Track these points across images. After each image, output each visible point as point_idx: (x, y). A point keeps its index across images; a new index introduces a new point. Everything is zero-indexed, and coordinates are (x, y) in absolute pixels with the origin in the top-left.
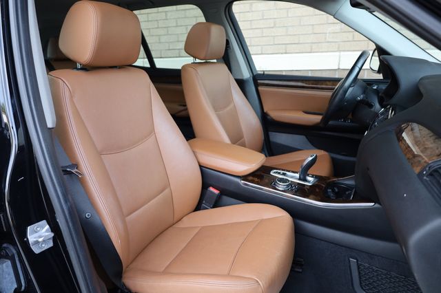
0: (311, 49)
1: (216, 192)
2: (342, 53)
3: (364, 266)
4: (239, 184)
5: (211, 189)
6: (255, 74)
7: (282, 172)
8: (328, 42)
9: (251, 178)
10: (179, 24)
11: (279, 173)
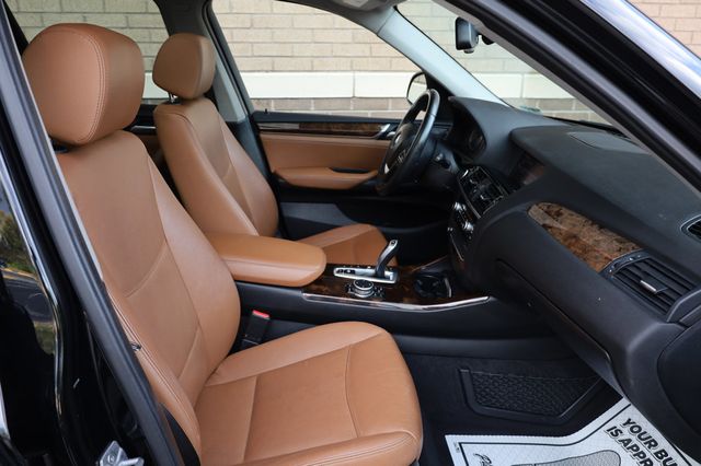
0: (312, 66)
1: (266, 317)
2: (357, 74)
3: (477, 375)
4: (301, 299)
5: (256, 313)
6: (251, 112)
7: (349, 269)
8: (335, 57)
9: (315, 287)
10: (108, 10)
11: (346, 272)
